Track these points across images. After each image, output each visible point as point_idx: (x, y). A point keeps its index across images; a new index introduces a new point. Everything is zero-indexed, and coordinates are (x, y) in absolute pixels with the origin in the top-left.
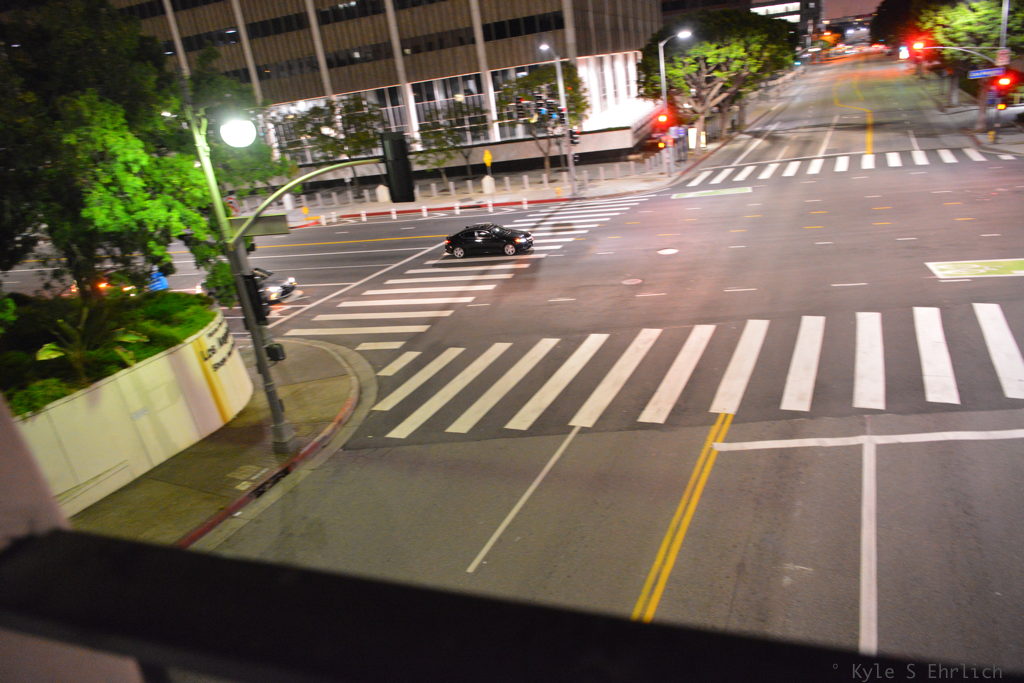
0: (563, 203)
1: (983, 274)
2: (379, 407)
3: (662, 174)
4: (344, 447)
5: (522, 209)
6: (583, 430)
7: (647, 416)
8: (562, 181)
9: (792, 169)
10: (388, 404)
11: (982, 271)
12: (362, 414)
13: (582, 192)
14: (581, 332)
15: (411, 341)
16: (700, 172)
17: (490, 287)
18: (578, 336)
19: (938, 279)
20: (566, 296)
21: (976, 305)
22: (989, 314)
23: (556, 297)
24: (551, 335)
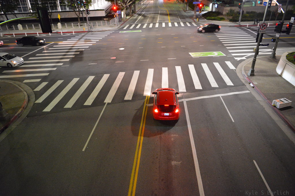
0: (86, 33)
1: (201, 56)
2: (37, 102)
3: (115, 25)
4: (27, 116)
5: (73, 34)
6: (108, 104)
7: (126, 98)
8: (85, 26)
9: (151, 26)
10: (40, 100)
12: (31, 104)
13: (91, 29)
14: (101, 74)
15: (44, 79)
16: (126, 25)
17: (68, 60)
18: (101, 75)
19: (192, 57)
20: (94, 63)
21: (202, 64)
22: (205, 66)
23: (90, 63)
24: (92, 75)
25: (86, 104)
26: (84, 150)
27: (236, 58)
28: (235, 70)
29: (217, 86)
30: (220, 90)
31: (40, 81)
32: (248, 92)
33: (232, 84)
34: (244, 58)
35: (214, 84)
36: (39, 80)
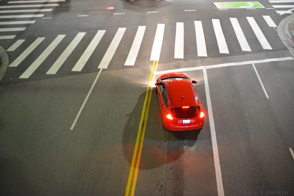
1: (231, 7)
2: (11, 65)
6: (104, 70)
7: (127, 63)
10: (16, 63)
11: (231, 6)
12: (4, 68)
14: (94, 30)
15: (19, 35)
17: (50, 10)
19: (218, 9)
20: (85, 14)
21: (231, 19)
22: (234, 22)
23: (80, 15)
24: (82, 30)
25: (74, 69)
26: (72, 128)
27: (278, 12)
28: (276, 28)
29: (250, 50)
30: (253, 55)
31: (15, 38)
32: (290, 58)
33: (270, 48)
34: (289, 12)
35: (245, 46)
36: (13, 37)
